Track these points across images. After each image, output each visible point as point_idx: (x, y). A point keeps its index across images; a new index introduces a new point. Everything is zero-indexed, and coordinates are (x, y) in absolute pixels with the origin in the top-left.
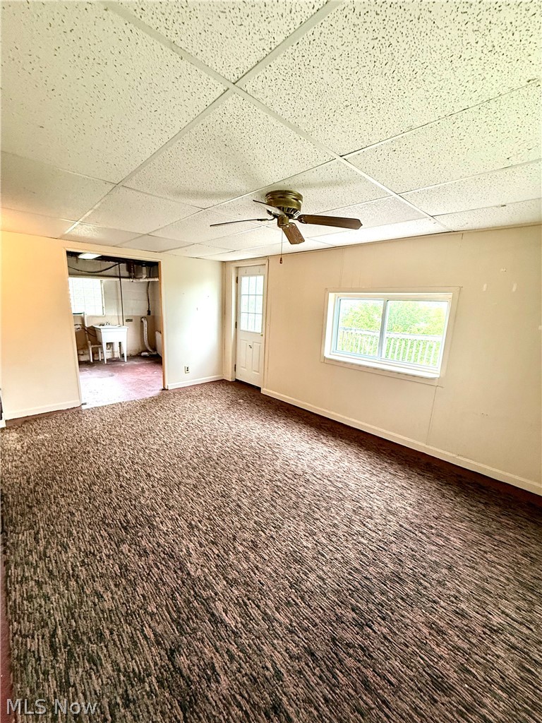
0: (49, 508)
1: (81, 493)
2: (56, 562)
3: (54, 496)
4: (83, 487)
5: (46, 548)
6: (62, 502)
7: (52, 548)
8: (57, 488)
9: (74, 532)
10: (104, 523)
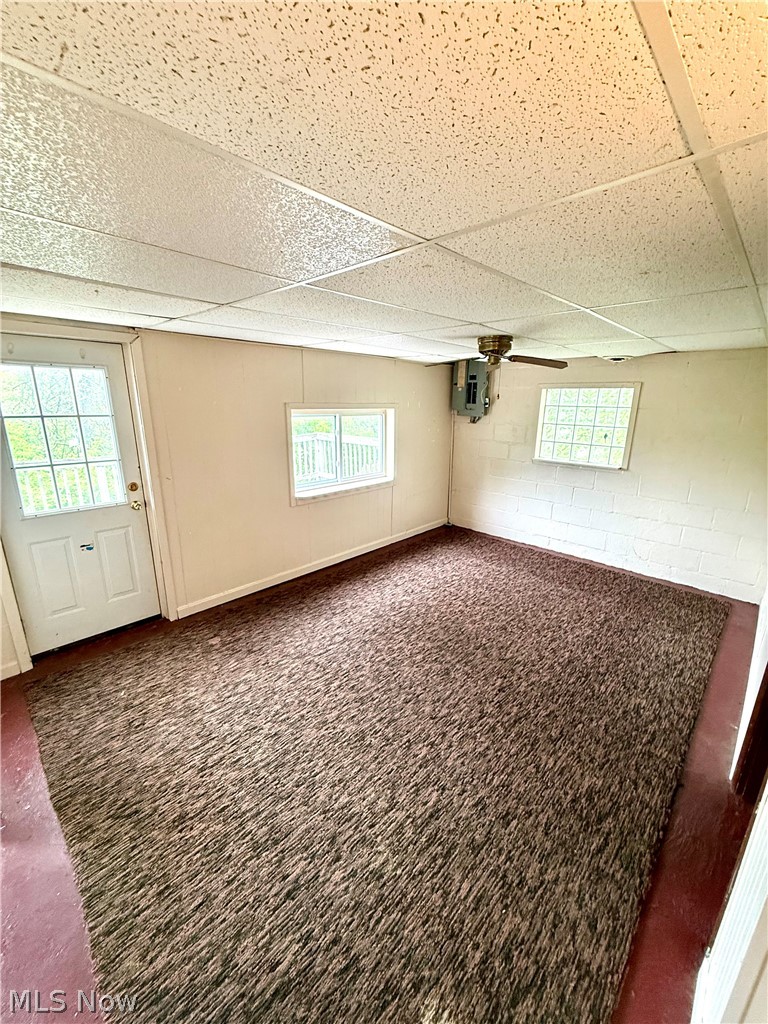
0: (618, 760)
1: (573, 743)
2: (652, 705)
3: (601, 769)
4: (563, 748)
5: (652, 722)
6: (601, 751)
7: (647, 717)
8: (587, 779)
9: (620, 711)
10: (593, 695)
